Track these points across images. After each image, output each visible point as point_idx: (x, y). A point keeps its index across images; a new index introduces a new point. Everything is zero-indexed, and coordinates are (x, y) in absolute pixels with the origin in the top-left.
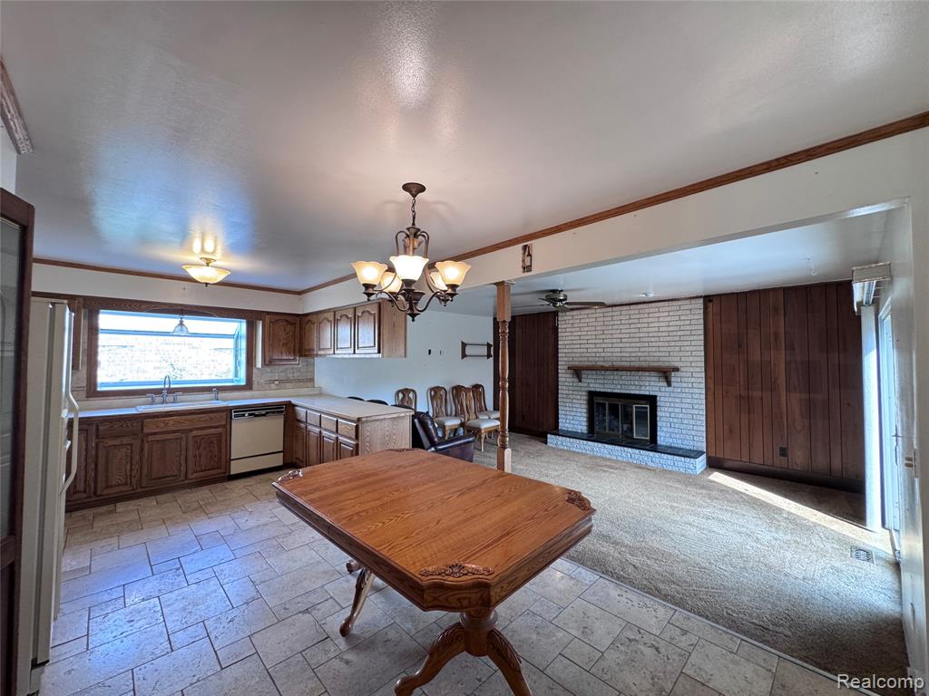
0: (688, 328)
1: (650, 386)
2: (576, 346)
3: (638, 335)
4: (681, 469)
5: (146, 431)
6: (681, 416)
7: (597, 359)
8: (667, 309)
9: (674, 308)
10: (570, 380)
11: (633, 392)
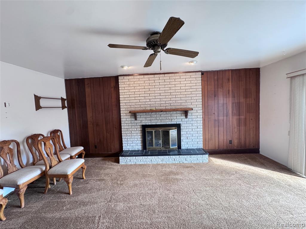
0: (195, 87)
1: (177, 119)
3: (169, 91)
7: (146, 106)
8: (185, 77)
9: (188, 77)
10: (130, 119)
11: (167, 123)
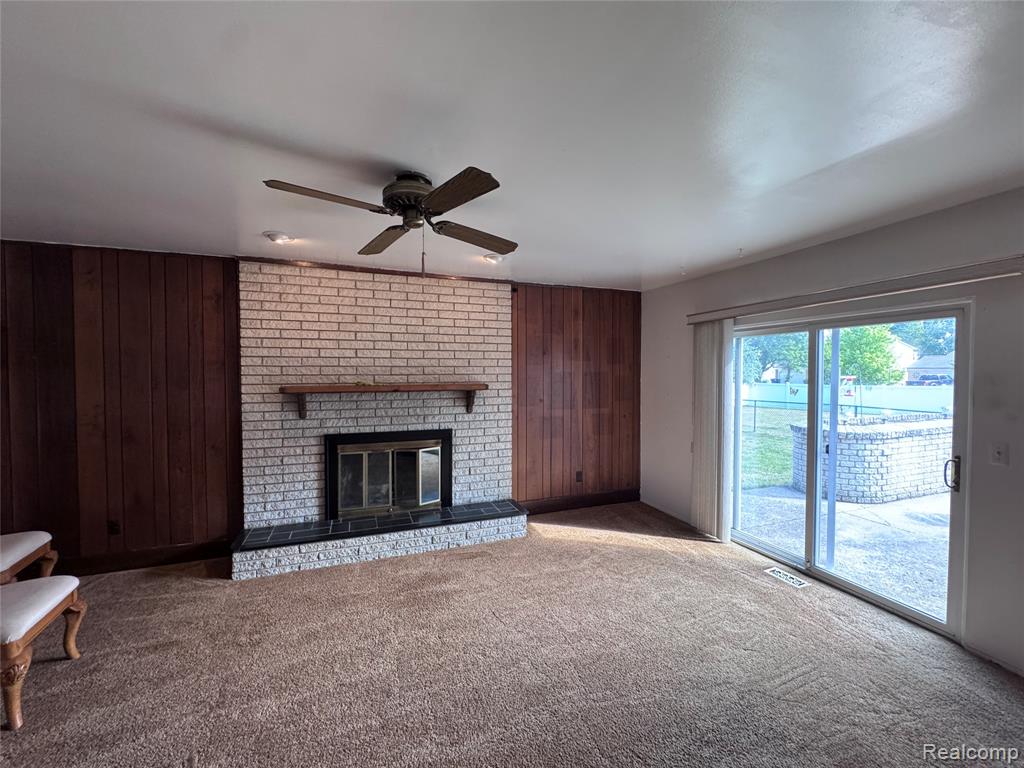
1: (442, 415)
2: (289, 343)
4: (507, 536)
6: (483, 455)
7: (342, 371)
8: (466, 292)
11: (412, 428)
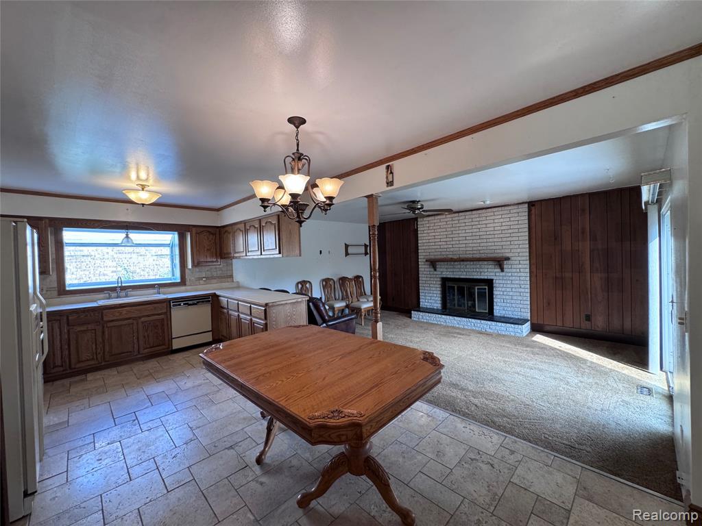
0: (516, 227)
1: (488, 272)
2: (431, 244)
3: (478, 234)
4: (512, 333)
5: (105, 319)
6: (511, 293)
7: (448, 253)
8: (501, 213)
9: (505, 212)
10: (428, 270)
11: (475, 277)
